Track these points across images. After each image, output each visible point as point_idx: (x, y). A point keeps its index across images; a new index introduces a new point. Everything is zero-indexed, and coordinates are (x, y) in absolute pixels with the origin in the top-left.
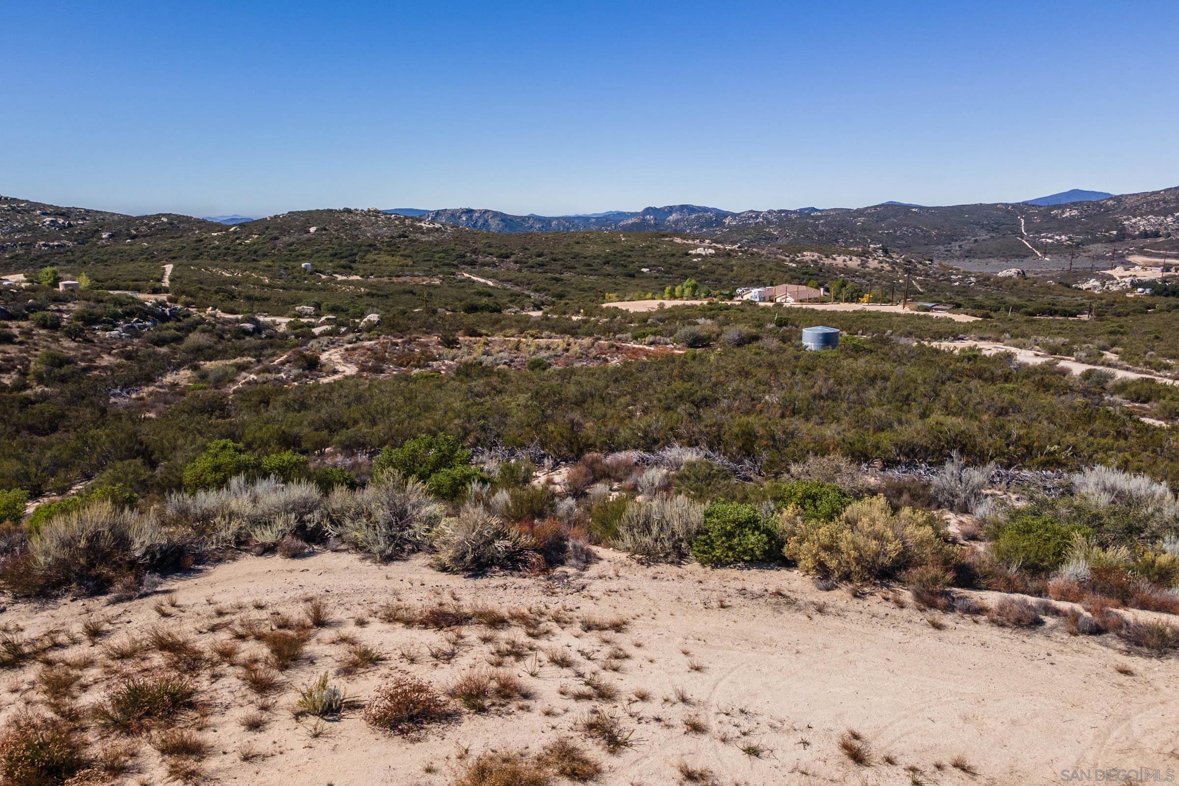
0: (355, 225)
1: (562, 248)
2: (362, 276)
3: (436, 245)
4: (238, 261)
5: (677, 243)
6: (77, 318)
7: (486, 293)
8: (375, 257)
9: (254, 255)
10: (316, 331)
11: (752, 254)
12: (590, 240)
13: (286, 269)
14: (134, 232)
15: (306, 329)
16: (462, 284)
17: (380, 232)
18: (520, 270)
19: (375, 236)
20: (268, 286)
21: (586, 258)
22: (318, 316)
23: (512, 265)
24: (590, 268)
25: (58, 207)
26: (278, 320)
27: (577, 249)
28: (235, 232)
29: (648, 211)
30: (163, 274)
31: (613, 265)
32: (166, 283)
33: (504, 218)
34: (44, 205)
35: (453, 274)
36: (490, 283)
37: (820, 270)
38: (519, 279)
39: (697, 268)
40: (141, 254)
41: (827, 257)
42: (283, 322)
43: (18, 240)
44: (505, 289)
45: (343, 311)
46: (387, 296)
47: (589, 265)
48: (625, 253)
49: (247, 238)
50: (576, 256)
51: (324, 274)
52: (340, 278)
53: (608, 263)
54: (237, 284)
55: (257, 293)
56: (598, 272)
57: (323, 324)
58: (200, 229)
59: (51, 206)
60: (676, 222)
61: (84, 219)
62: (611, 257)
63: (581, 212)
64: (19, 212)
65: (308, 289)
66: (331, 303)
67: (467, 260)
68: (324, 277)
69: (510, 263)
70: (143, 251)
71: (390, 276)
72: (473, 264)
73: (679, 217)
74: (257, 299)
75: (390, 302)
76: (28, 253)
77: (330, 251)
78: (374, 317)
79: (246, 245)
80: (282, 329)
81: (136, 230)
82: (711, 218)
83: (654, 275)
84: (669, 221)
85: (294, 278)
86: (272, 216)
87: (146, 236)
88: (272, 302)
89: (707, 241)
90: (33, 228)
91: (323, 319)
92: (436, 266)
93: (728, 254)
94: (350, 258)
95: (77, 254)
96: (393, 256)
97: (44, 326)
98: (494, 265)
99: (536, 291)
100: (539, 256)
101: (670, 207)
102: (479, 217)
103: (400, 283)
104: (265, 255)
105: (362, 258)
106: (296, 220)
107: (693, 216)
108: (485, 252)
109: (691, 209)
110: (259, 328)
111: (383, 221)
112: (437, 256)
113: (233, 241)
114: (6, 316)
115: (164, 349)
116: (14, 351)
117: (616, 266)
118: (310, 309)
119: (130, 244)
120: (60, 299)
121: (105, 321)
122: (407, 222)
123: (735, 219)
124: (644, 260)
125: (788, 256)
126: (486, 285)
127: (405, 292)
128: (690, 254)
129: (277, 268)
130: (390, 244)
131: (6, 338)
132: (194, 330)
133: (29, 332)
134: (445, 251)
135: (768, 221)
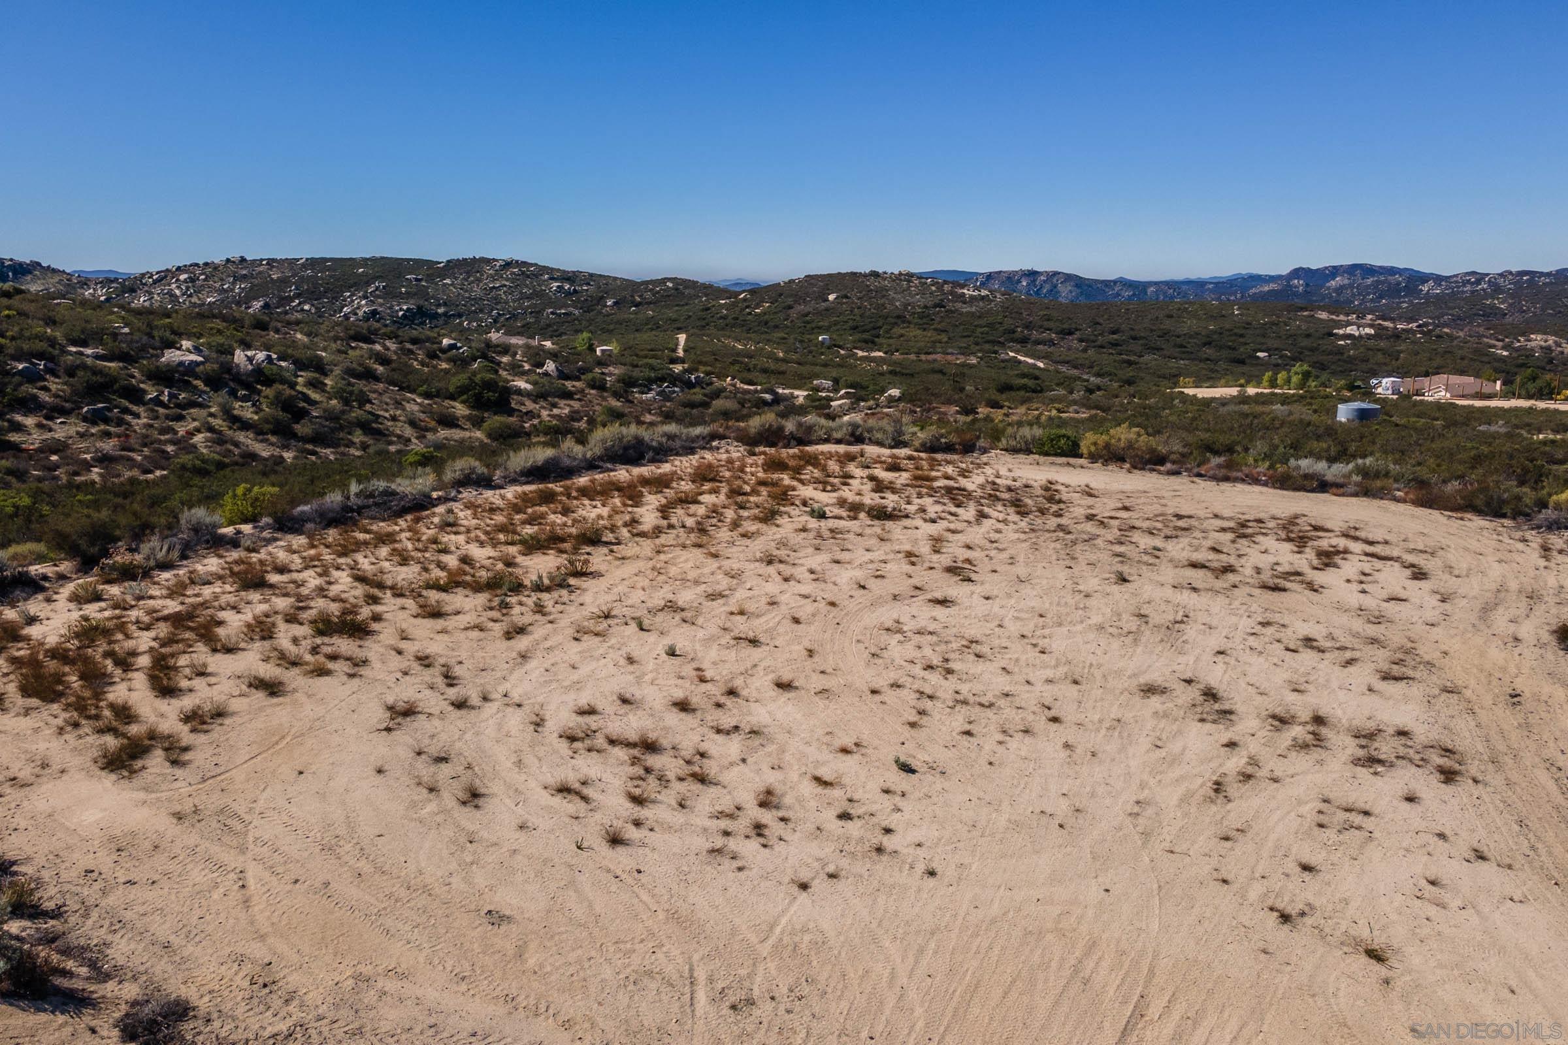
0: (882, 292)
1: (1147, 323)
2: (885, 353)
3: (980, 317)
4: (748, 331)
5: (1322, 320)
6: (619, 381)
7: (1033, 374)
8: (903, 331)
9: (765, 325)
10: (836, 403)
11: (1439, 337)
12: (1189, 313)
13: (801, 342)
14: (638, 299)
15: (823, 402)
16: (1003, 365)
17: (911, 300)
18: (1085, 350)
19: (906, 305)
20: (783, 360)
21: (1178, 336)
22: (836, 391)
23: (1075, 344)
24: (1182, 350)
25: (564, 271)
26: (796, 393)
27: (1168, 324)
28: (745, 300)
29: (1297, 273)
30: (677, 344)
31: (1216, 346)
32: (680, 353)
33: (1078, 282)
34: (552, 269)
35: (996, 352)
36: (1041, 365)
37: (1550, 361)
38: (1080, 362)
39: (1342, 354)
40: (648, 324)
42: (801, 395)
43: (528, 307)
44: (1058, 372)
45: (864, 386)
46: (912, 375)
47: (1182, 346)
48: (1236, 331)
49: (757, 306)
50: (1164, 334)
51: (843, 349)
52: (860, 353)
53: (1209, 343)
54: (751, 357)
55: (772, 365)
56: (1192, 356)
57: (842, 398)
58: (706, 295)
59: (558, 270)
60: (1340, 289)
61: (588, 284)
62: (1215, 337)
63: (1193, 276)
64: (528, 277)
65: (825, 365)
66: (851, 379)
67: (1017, 335)
68: (842, 352)
69: (1073, 341)
70: (649, 320)
71: (918, 353)
72: (1024, 341)
73: (1346, 282)
74: (773, 372)
75: (916, 379)
76: (537, 321)
77: (851, 323)
78: (895, 392)
79: (757, 315)
80: (801, 400)
81: (640, 296)
82: (1399, 283)
83: (1274, 362)
84: (1329, 288)
85: (811, 352)
86: (787, 280)
87: (650, 303)
88: (789, 376)
89: (1370, 317)
90: (541, 295)
91: (843, 392)
92: (977, 344)
93: (1397, 336)
94: (874, 332)
95: (584, 323)
96: (925, 330)
97: (593, 387)
98: (1051, 343)
99: (1098, 375)
100: (1114, 333)
101: (1334, 267)
102: (1045, 281)
103: (929, 361)
104: (776, 327)
105: (887, 332)
106: (813, 285)
107: (1369, 281)
108: (1041, 327)
109: (1367, 270)
110: (777, 400)
111: (916, 286)
112: (979, 330)
113: (743, 310)
114: (563, 376)
115: (695, 411)
116: (576, 405)
117: (1221, 348)
118: (828, 383)
119: (635, 313)
120: (600, 363)
121: (641, 385)
122: (946, 288)
123: (1440, 285)
124: (1263, 341)
125: (1502, 340)
126: (1034, 366)
127: (934, 371)
128: (1336, 334)
129: (792, 341)
130: (922, 316)
131: (568, 395)
132: (718, 397)
133: (582, 391)
134: (990, 325)
135: (1496, 288)
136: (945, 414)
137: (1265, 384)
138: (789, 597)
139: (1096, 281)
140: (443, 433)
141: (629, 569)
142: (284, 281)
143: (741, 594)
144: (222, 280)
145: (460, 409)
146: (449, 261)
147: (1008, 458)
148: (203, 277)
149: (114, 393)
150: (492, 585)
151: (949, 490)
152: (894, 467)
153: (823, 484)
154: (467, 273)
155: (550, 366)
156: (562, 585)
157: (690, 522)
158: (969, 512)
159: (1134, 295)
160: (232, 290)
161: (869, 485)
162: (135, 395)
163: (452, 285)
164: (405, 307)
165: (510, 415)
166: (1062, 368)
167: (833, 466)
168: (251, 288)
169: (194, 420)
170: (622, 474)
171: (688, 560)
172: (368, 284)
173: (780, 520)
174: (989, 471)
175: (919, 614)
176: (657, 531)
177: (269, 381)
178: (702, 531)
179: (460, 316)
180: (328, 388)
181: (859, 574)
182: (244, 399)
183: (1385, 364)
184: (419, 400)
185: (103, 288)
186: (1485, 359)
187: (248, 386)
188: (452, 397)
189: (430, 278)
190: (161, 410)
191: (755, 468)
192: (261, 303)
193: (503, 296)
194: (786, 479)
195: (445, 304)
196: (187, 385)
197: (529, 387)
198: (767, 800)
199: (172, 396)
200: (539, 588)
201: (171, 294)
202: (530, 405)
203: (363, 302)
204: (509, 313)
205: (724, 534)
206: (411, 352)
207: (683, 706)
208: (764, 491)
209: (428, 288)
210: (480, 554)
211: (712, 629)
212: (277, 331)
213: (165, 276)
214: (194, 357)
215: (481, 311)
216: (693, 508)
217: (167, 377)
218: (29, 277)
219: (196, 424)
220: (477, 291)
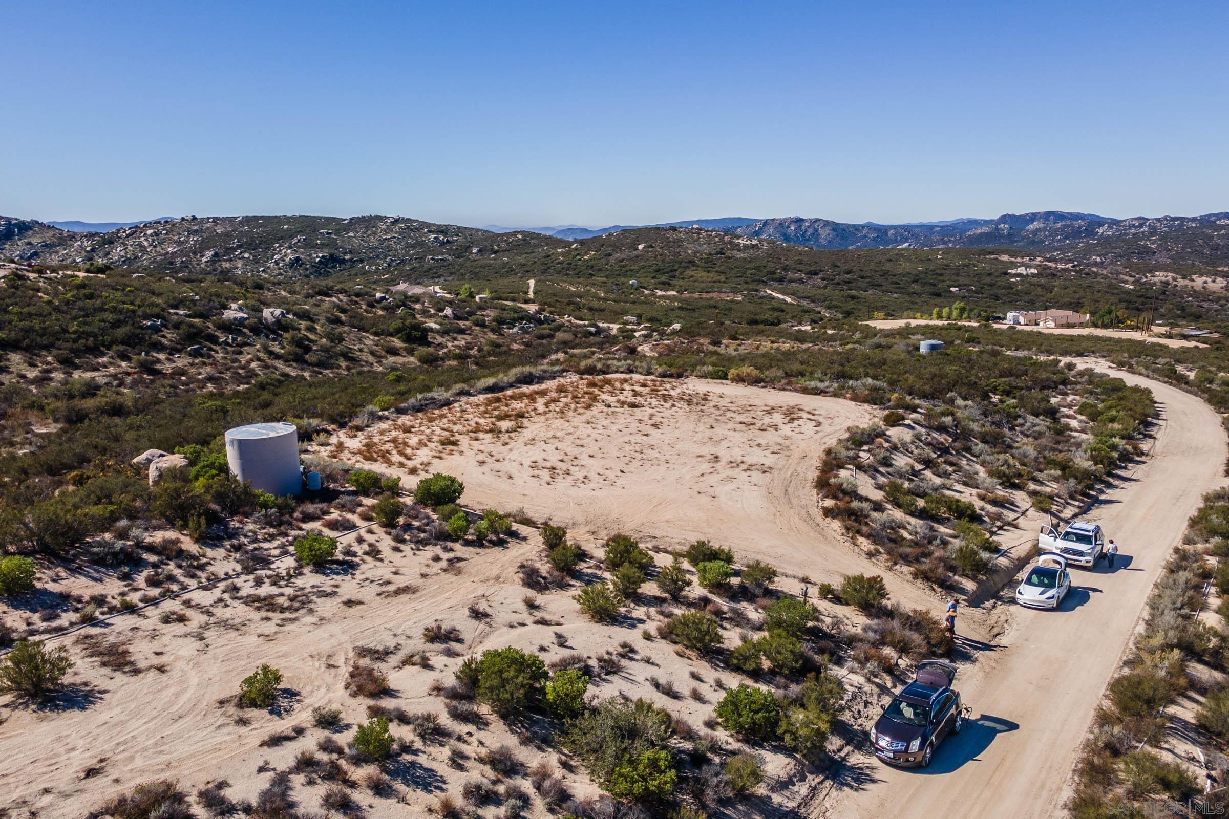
0: (678, 242)
1: (873, 266)
2: (678, 292)
3: (750, 262)
4: (579, 275)
5: (1003, 261)
6: (494, 321)
7: (781, 308)
8: (693, 273)
9: (588, 272)
10: (637, 334)
11: (1087, 274)
12: (904, 257)
13: (617, 285)
14: (496, 248)
15: (630, 333)
16: (760, 301)
18: (825, 287)
19: (695, 253)
20: (604, 299)
21: (895, 276)
22: (639, 324)
23: (818, 282)
24: (898, 287)
25: (439, 226)
26: (612, 326)
27: (888, 266)
28: (576, 249)
29: (1004, 218)
30: (528, 288)
31: (922, 282)
32: (531, 295)
33: (836, 228)
34: (430, 224)
35: (757, 291)
36: (789, 300)
37: (1164, 293)
38: (818, 297)
39: (1012, 288)
40: (503, 268)
41: (1184, 278)
42: (615, 328)
43: (413, 254)
44: (799, 305)
45: (658, 321)
46: (694, 310)
47: (897, 283)
48: (937, 271)
49: (586, 254)
50: (885, 274)
51: (646, 289)
52: (659, 293)
53: (917, 281)
54: (580, 298)
55: (596, 304)
56: (902, 291)
57: (642, 330)
58: (547, 244)
59: (434, 225)
60: (1036, 232)
61: (457, 235)
62: (922, 276)
64: (412, 230)
65: (633, 303)
66: (650, 315)
67: (777, 276)
68: (646, 292)
69: (818, 280)
70: (504, 265)
71: (701, 292)
72: (781, 280)
73: (1041, 225)
74: (596, 310)
75: (696, 314)
76: (421, 266)
77: (654, 268)
78: (677, 326)
79: (585, 260)
80: (614, 332)
81: (498, 246)
82: (1081, 227)
83: (962, 294)
84: (1028, 230)
85: (623, 292)
87: (506, 251)
88: (606, 312)
89: (1039, 259)
90: (421, 244)
91: (642, 326)
92: (745, 284)
93: (1056, 274)
94: (670, 274)
96: (709, 272)
97: (477, 325)
98: (800, 282)
99: (828, 308)
100: (848, 273)
101: (1033, 214)
102: (808, 227)
103: (707, 299)
104: (600, 270)
105: (681, 274)
106: (627, 237)
107: (1059, 225)
108: (795, 269)
109: (1059, 216)
110: (599, 331)
111: (704, 238)
112: (748, 272)
113: (574, 257)
114: (457, 317)
115: (544, 341)
116: (469, 338)
117: (924, 284)
118: (633, 319)
119: (494, 259)
120: (481, 308)
121: (508, 323)
122: (727, 239)
123: (1112, 228)
124: (956, 278)
125: (1134, 277)
126: (785, 301)
127: (711, 307)
128: (1009, 274)
129: (610, 284)
130: (707, 261)
131: (462, 331)
132: (559, 330)
133: (470, 328)
134: (758, 268)
135: (1153, 231)
136: (702, 344)
137: (934, 316)
138: (594, 434)
139: (848, 226)
140: (392, 359)
141: (537, 426)
142: (227, 235)
143: (578, 433)
144: (179, 234)
145: (397, 343)
146: (351, 219)
147: (697, 380)
148: (164, 232)
149: (202, 338)
150: (491, 431)
151: (664, 395)
152: (644, 385)
153: (612, 393)
154: (366, 227)
155: (448, 311)
156: (515, 431)
157: (557, 409)
158: (667, 405)
159: (878, 236)
160: (187, 242)
161: (632, 393)
162: (214, 339)
163: (355, 237)
164: (320, 255)
165: (429, 346)
166: (804, 303)
167: (618, 385)
168: (203, 241)
169: (249, 354)
170: (526, 389)
171: (559, 423)
172: (292, 237)
173: (592, 408)
174: (685, 386)
175: (639, 438)
176: (545, 413)
177: (286, 328)
178: (563, 412)
179: (362, 261)
180: (318, 331)
181: (620, 427)
182: (274, 340)
183: (1042, 296)
184: (371, 337)
185: (88, 240)
186: (1116, 291)
187: (274, 332)
188: (391, 335)
189: (338, 232)
190: (229, 349)
191: (583, 386)
192: (212, 253)
193: (393, 245)
194: (596, 391)
195: (351, 252)
196: (240, 333)
197: (438, 327)
198: (585, 477)
199: (234, 339)
200: (507, 432)
201: (140, 245)
202: (440, 339)
203: (289, 251)
204: (399, 259)
205: (571, 413)
206: (356, 303)
207: (562, 461)
208: (587, 396)
209: (336, 239)
210: (482, 421)
211: (569, 443)
212: (269, 290)
213: (136, 230)
214: (241, 315)
215: (378, 257)
216: (558, 404)
217: (229, 327)
218: (30, 233)
219: (250, 356)
220: (373, 241)
